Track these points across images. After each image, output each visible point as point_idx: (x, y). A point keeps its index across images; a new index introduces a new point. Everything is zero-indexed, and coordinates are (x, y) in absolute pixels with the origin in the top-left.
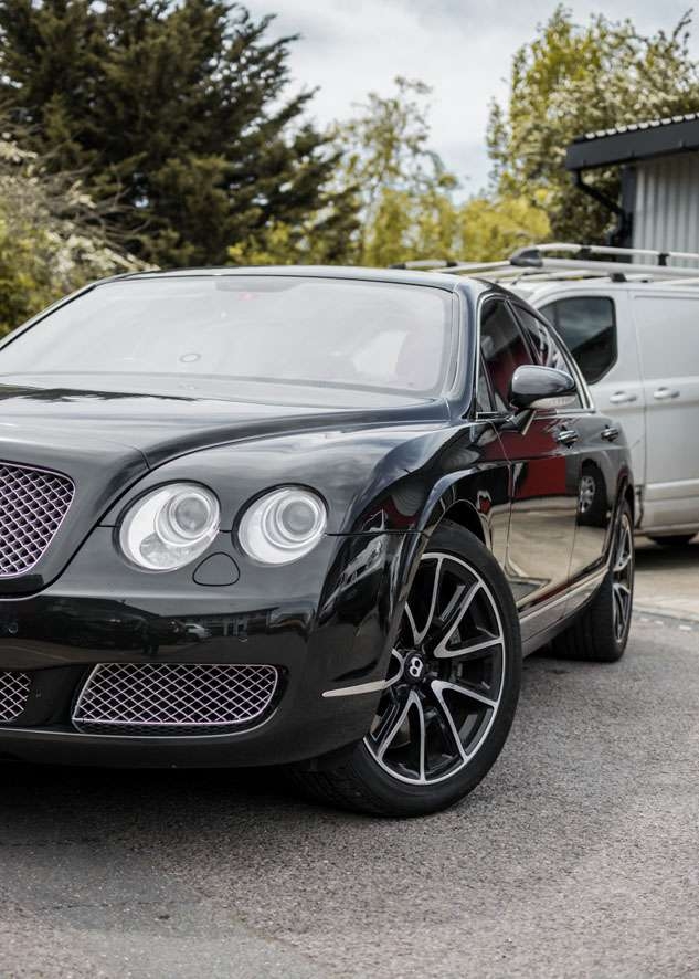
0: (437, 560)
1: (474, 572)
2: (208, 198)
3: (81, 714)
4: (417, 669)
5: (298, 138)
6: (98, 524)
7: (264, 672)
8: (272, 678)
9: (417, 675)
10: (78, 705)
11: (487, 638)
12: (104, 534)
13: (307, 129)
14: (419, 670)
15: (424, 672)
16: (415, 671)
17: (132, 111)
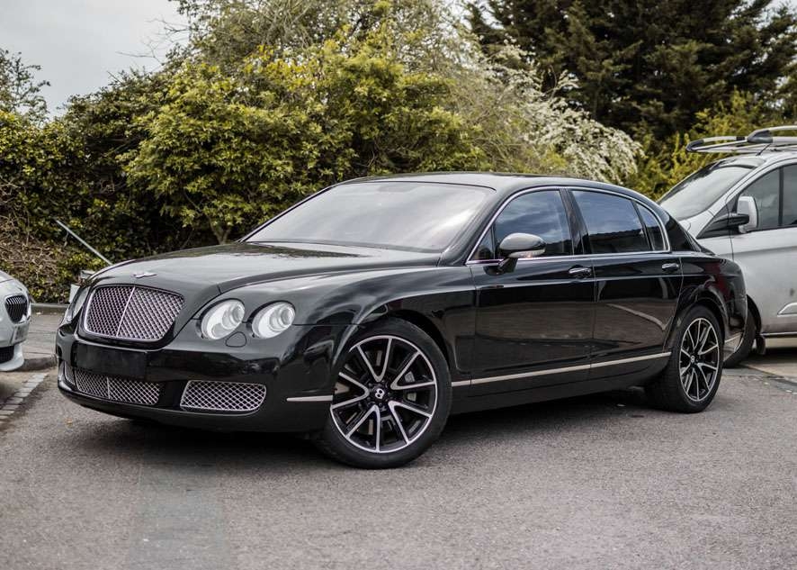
0: (387, 340)
1: (413, 346)
2: (687, 73)
3: (184, 403)
4: (380, 393)
5: (774, 18)
6: (192, 318)
7: (260, 388)
8: (264, 390)
9: (381, 398)
10: (183, 399)
11: (427, 381)
12: (193, 322)
13: (782, 11)
14: (382, 395)
15: (385, 396)
16: (379, 396)
17: (633, 10)
